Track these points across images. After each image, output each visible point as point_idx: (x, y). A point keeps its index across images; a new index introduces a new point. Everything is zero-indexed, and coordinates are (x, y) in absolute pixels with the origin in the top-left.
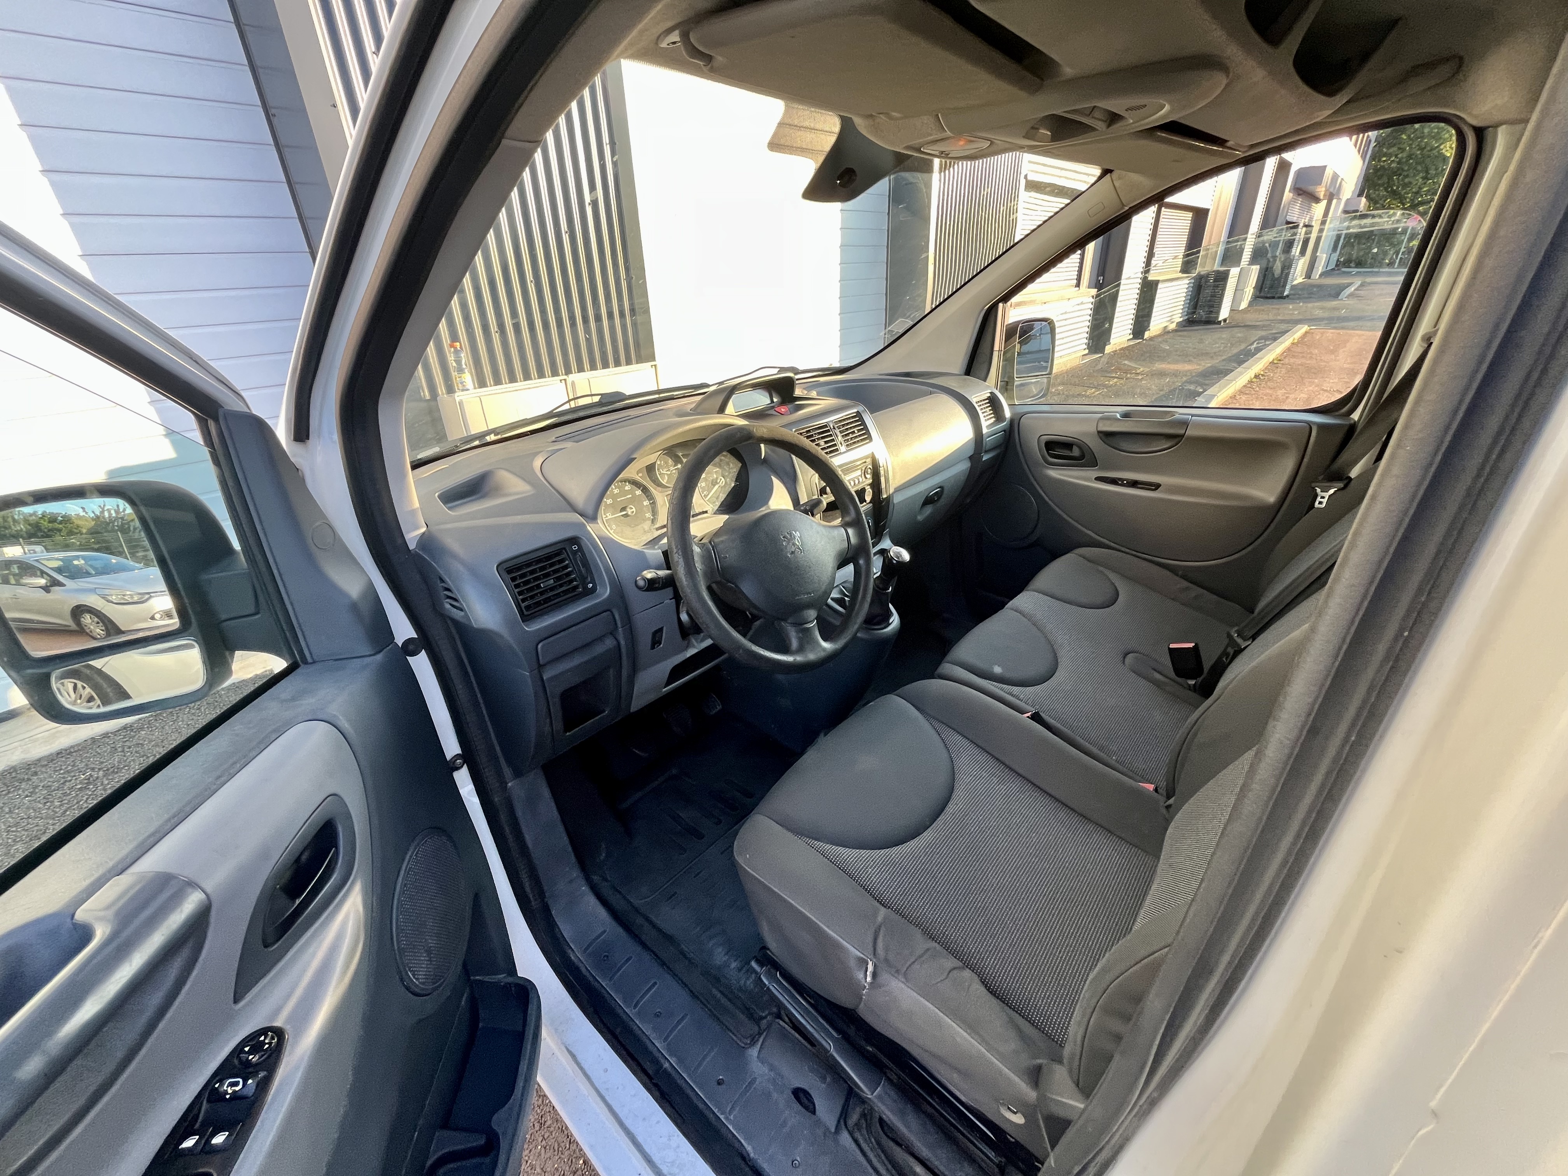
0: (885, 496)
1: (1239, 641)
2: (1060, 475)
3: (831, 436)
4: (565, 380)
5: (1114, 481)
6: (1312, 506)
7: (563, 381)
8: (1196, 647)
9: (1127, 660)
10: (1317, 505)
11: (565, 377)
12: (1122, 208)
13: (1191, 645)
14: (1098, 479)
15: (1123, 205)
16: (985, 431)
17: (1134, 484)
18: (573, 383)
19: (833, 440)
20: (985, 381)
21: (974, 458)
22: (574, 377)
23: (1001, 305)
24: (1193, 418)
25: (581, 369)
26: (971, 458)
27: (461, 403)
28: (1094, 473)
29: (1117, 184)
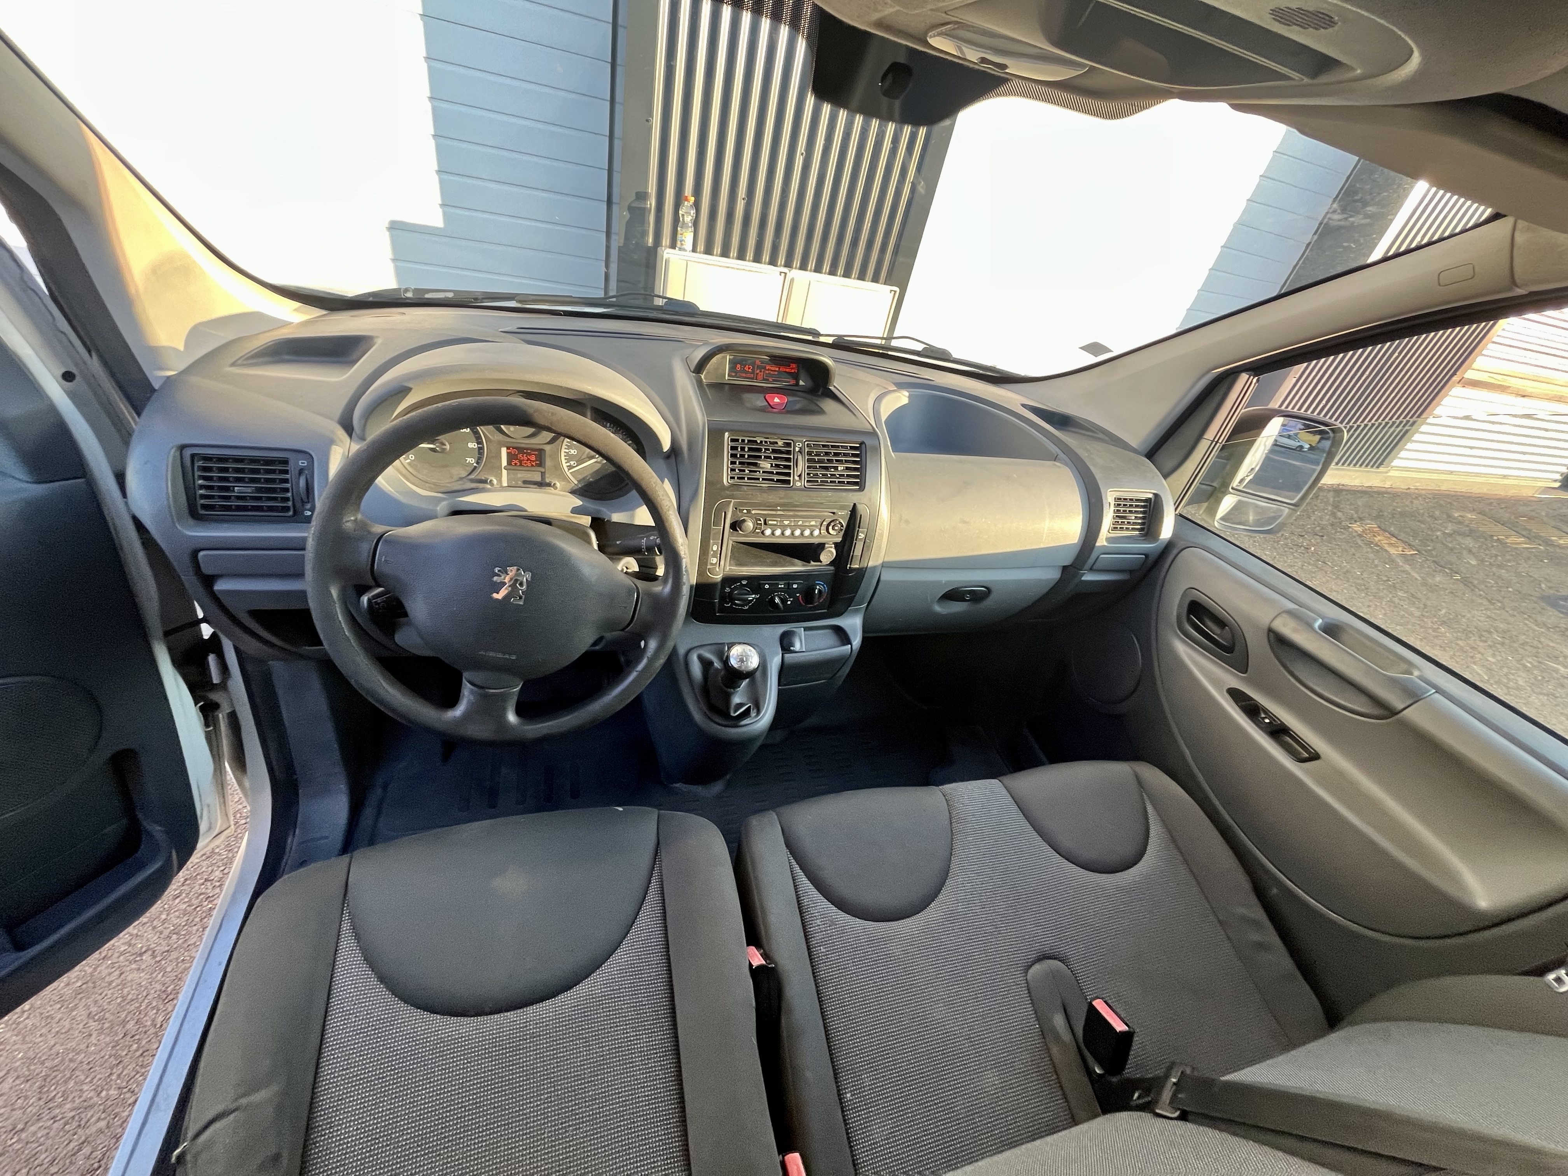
0: (856, 566)
1: (1167, 1095)
2: (1187, 654)
3: (788, 460)
4: (786, 274)
5: (1252, 710)
6: (1541, 971)
7: (783, 274)
8: (1127, 1038)
9: (1037, 967)
10: (1551, 977)
11: (786, 270)
12: (1510, 289)
13: (1120, 1027)
14: (1235, 695)
15: (1514, 283)
16: (1102, 541)
17: (1278, 732)
18: (792, 280)
19: (789, 467)
20: (1166, 476)
21: (1069, 571)
22: (795, 273)
23: (1244, 377)
24: (1437, 696)
25: (803, 267)
26: (1065, 568)
27: (667, 262)
28: (1233, 681)
29: (1519, 238)
